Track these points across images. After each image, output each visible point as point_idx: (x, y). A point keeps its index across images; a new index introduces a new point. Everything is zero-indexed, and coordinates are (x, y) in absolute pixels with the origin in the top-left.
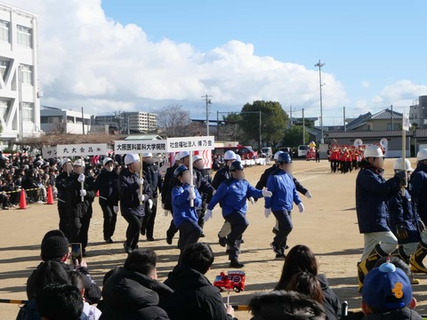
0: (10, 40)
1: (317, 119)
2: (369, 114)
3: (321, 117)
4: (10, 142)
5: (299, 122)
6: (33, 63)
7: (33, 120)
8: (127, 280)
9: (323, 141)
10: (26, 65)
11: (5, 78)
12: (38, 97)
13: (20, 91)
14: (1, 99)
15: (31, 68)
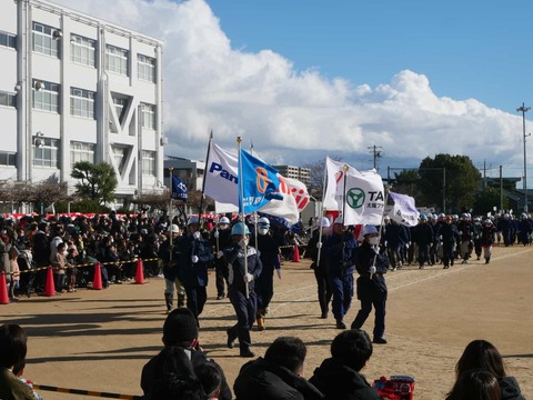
0: (129, 74)
1: (519, 179)
3: (525, 178)
4: (126, 199)
5: (496, 183)
6: (157, 101)
7: (155, 173)
8: (267, 373)
9: (526, 208)
10: (147, 105)
11: (121, 120)
12: (162, 144)
13: (139, 136)
14: (116, 146)
15: (154, 108)
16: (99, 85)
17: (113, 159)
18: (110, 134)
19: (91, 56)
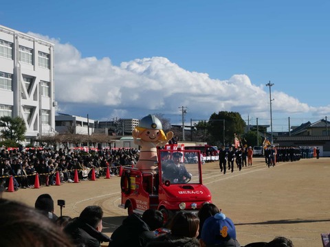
0: (33, 63)
1: (269, 126)
2: (309, 123)
3: (271, 125)
4: (32, 139)
5: (254, 128)
6: (50, 80)
7: (50, 123)
10: (45, 82)
11: (29, 90)
12: (54, 106)
13: (40, 101)
14: (25, 107)
15: (49, 84)
16: (15, 70)
17: (24, 114)
18: (22, 100)
19: (10, 52)
